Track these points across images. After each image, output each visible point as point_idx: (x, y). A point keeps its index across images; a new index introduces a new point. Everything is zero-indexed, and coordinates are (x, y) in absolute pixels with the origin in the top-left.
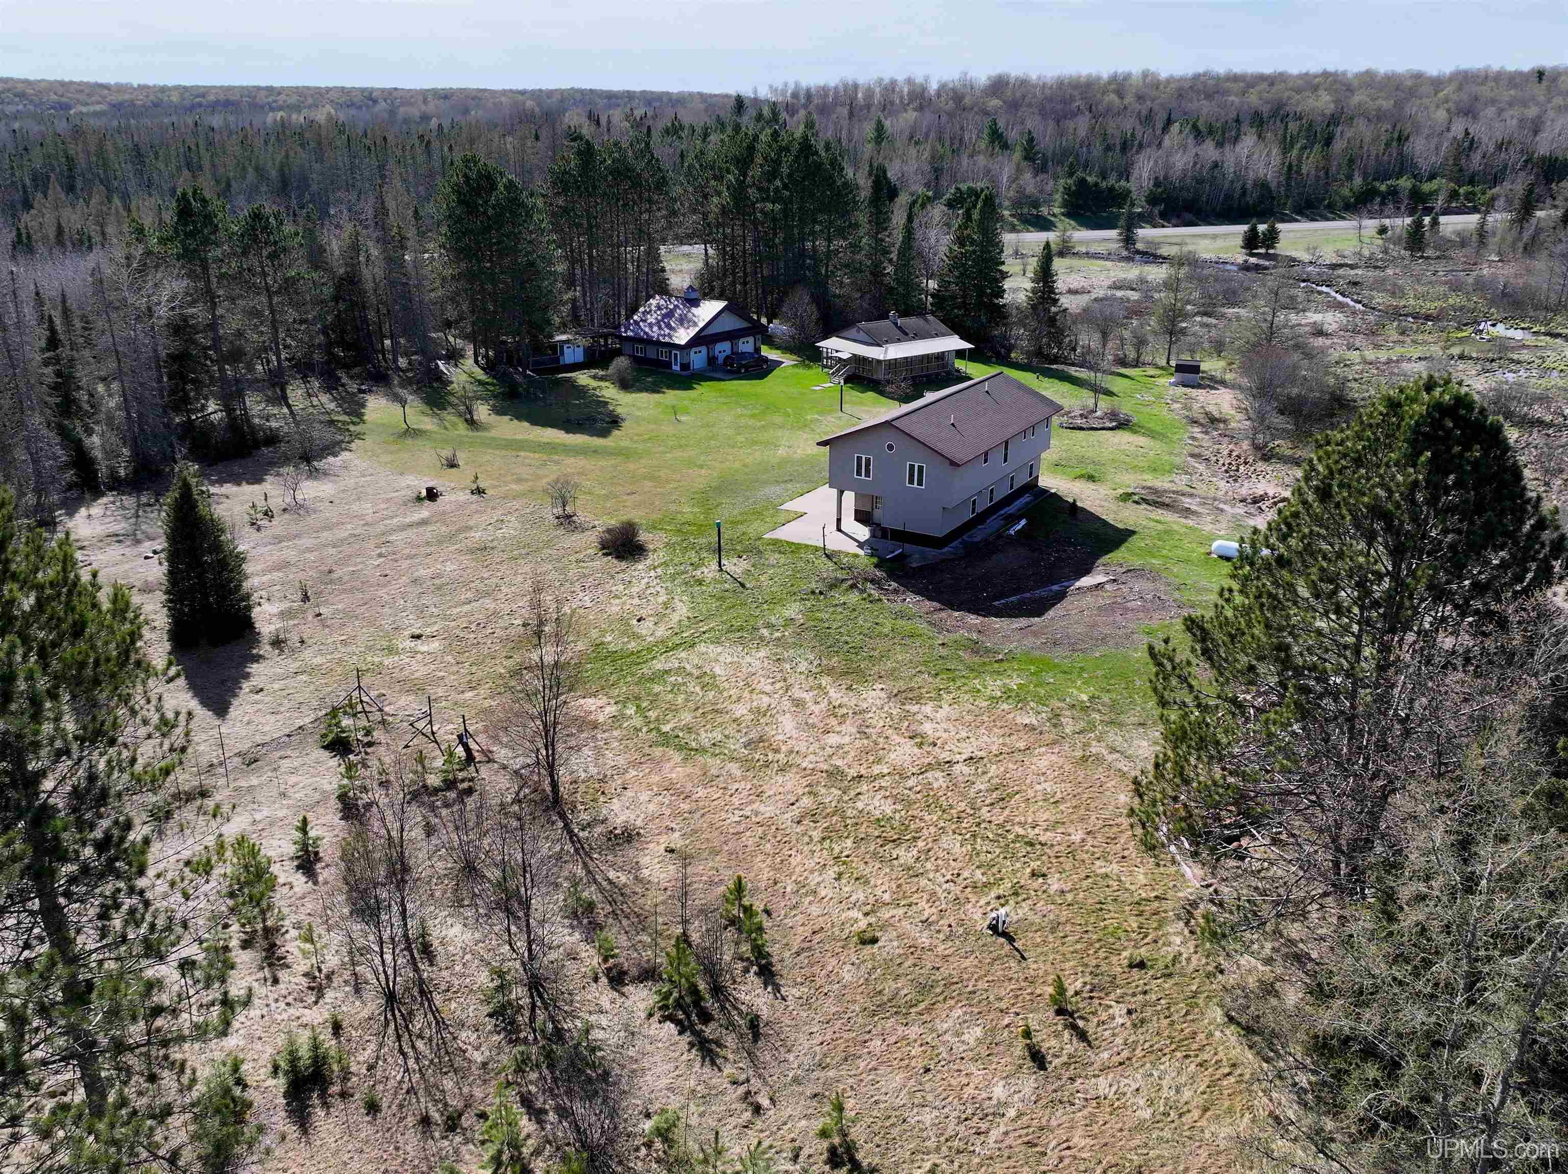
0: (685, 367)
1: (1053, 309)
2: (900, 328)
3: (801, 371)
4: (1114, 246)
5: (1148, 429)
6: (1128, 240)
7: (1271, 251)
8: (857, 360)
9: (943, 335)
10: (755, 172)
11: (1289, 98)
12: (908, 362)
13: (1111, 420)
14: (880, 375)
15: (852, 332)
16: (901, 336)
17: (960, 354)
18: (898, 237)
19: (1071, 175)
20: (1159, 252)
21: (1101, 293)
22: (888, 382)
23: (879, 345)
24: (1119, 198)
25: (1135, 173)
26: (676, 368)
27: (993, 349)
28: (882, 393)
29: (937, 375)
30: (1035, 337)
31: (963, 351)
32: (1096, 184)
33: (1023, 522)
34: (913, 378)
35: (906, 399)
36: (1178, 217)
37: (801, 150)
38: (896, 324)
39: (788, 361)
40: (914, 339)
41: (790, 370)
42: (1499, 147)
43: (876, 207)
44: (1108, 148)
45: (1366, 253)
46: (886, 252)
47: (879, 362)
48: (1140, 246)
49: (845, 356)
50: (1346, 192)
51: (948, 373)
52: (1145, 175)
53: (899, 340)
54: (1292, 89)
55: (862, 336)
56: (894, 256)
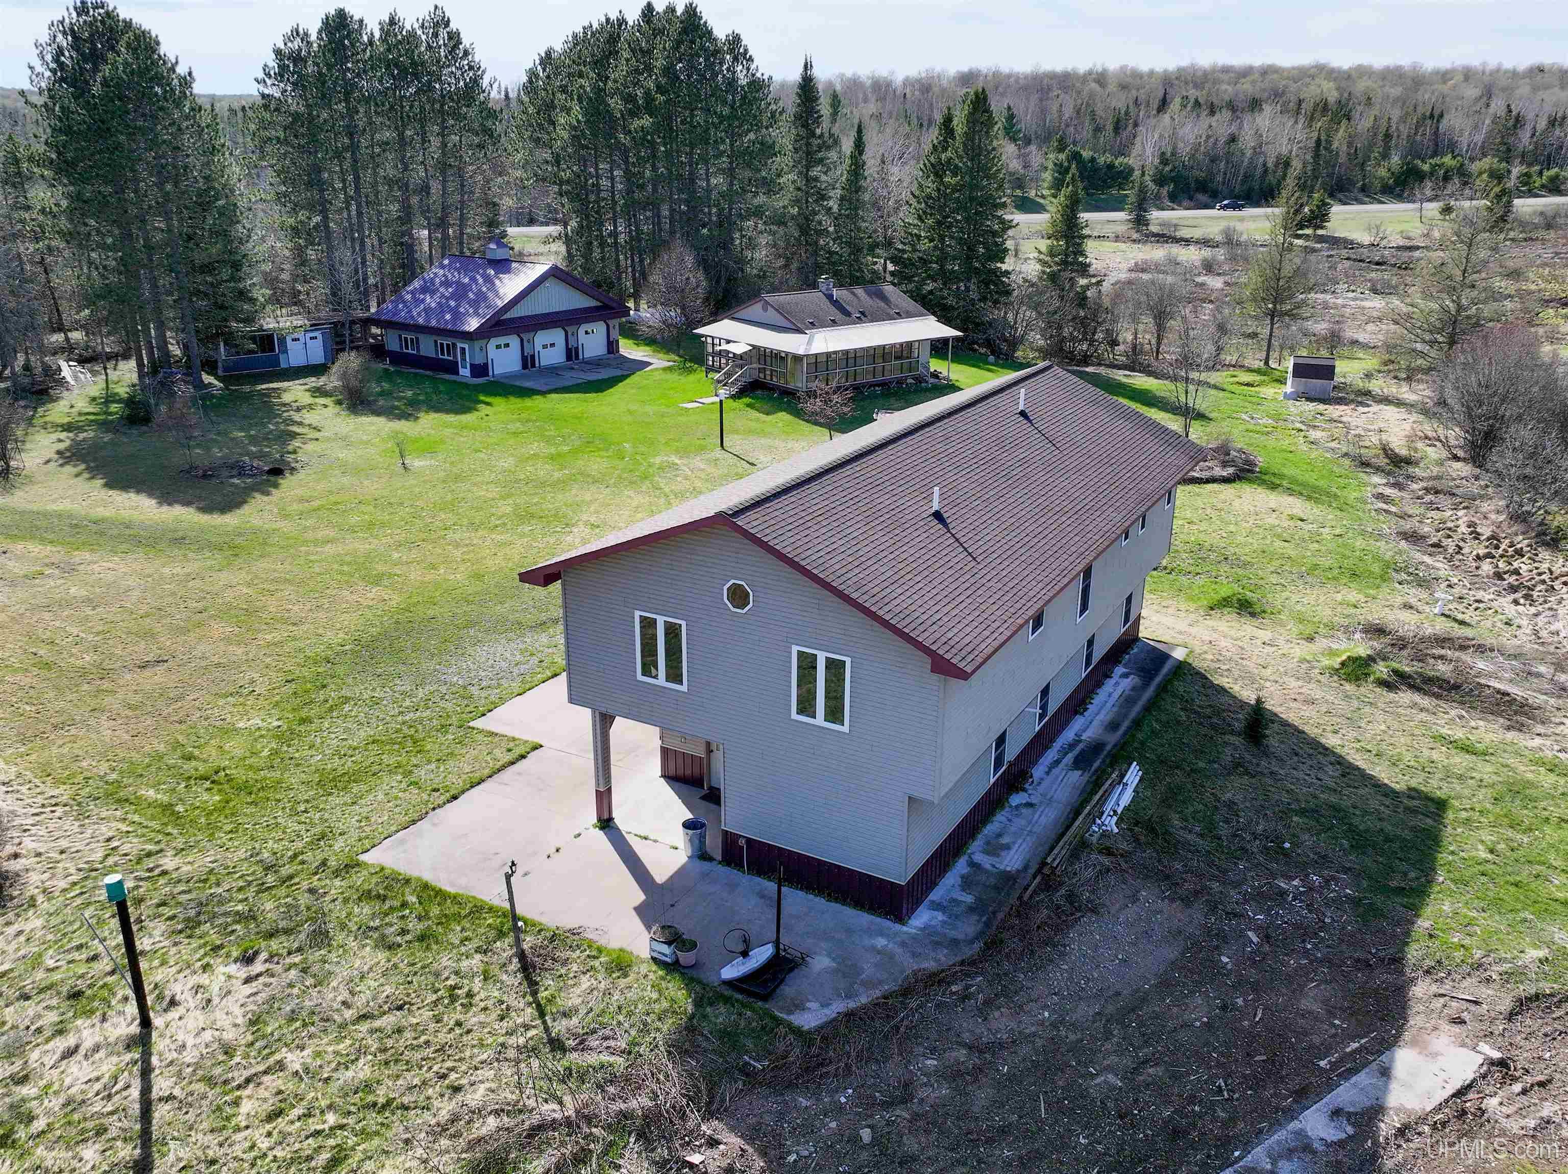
0: (480, 370)
1: (1083, 282)
2: (836, 304)
3: (674, 377)
4: (1121, 229)
5: (1293, 480)
6: (1140, 221)
7: (1320, 232)
8: (759, 354)
9: (909, 315)
10: (619, 71)
11: (1286, 87)
12: (849, 357)
13: (1224, 464)
14: (799, 383)
15: (755, 310)
16: (839, 316)
17: (939, 347)
18: (841, 173)
19: (1061, 150)
20: (1179, 234)
21: (1123, 276)
22: (811, 394)
23: (799, 331)
24: (1120, 177)
25: (1137, 149)
26: (465, 372)
27: (989, 344)
28: (798, 413)
29: (900, 382)
30: (1053, 325)
31: (945, 341)
32: (1093, 160)
33: (1133, 775)
34: (856, 388)
35: (844, 424)
36: (1191, 198)
37: (685, 31)
38: (830, 297)
39: (658, 361)
40: (859, 320)
41: (658, 375)
42: (1552, 122)
43: (805, 126)
44: (1098, 130)
45: (1436, 234)
46: (822, 197)
47: (797, 358)
48: (1154, 228)
49: (739, 349)
50: (1382, 172)
51: (919, 380)
52: (1149, 152)
53: (834, 323)
54: (1288, 78)
55: (772, 316)
56: (834, 205)
